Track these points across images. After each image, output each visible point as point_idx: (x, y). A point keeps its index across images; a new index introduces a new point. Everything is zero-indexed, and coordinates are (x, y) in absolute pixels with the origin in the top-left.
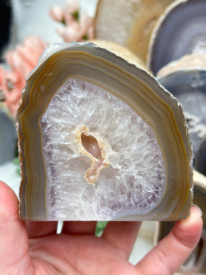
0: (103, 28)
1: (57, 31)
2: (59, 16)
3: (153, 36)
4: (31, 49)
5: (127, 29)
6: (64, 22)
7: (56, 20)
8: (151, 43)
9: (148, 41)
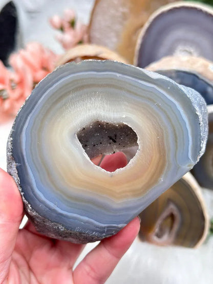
2: (58, 25)
4: (33, 54)
6: (62, 29)
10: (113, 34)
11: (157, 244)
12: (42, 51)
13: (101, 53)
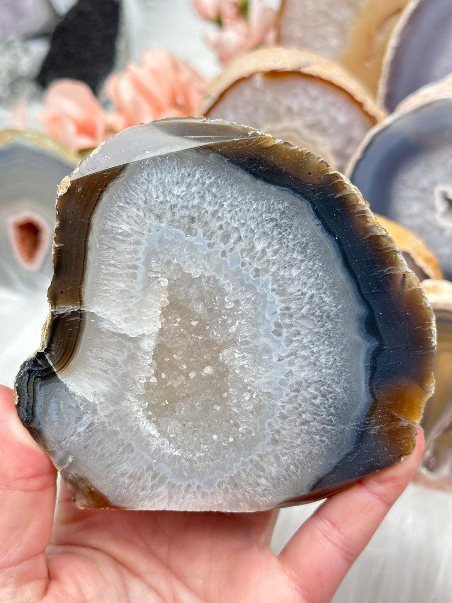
0: (294, 30)
1: (205, 39)
2: (211, 13)
3: (393, 42)
4: (154, 73)
5: (342, 32)
6: (219, 22)
7: (205, 17)
8: (388, 56)
9: (383, 52)
10: (331, 30)
11: (428, 485)
12: (176, 66)
13: (308, 65)
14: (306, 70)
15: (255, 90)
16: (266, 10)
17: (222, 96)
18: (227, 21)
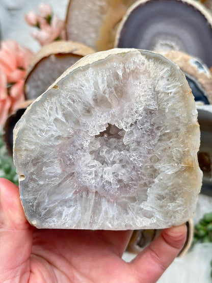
0: (74, 30)
10: (91, 29)
13: (76, 50)
14: (75, 52)
15: (52, 62)
16: (59, 21)
17: (36, 66)
18: (42, 26)
